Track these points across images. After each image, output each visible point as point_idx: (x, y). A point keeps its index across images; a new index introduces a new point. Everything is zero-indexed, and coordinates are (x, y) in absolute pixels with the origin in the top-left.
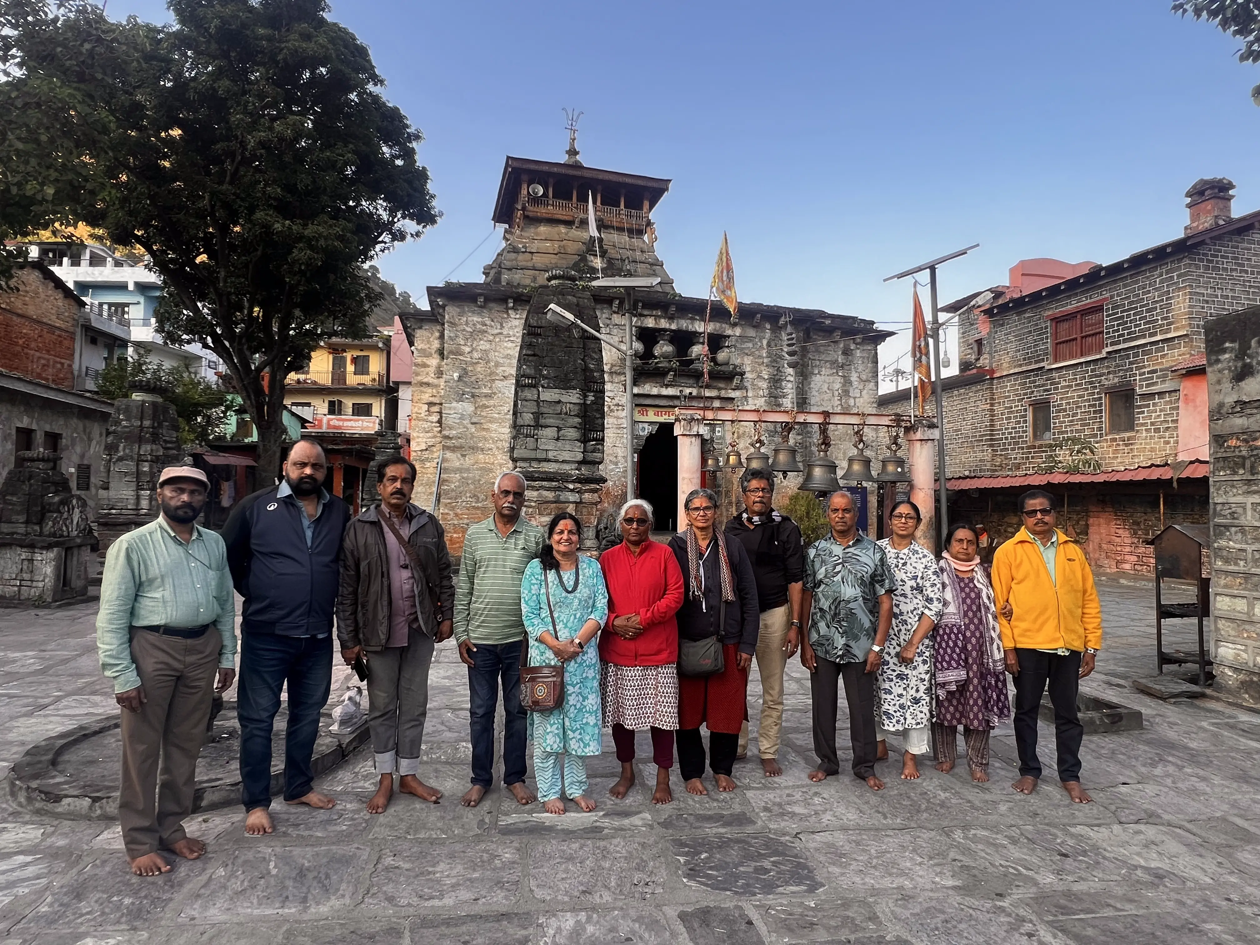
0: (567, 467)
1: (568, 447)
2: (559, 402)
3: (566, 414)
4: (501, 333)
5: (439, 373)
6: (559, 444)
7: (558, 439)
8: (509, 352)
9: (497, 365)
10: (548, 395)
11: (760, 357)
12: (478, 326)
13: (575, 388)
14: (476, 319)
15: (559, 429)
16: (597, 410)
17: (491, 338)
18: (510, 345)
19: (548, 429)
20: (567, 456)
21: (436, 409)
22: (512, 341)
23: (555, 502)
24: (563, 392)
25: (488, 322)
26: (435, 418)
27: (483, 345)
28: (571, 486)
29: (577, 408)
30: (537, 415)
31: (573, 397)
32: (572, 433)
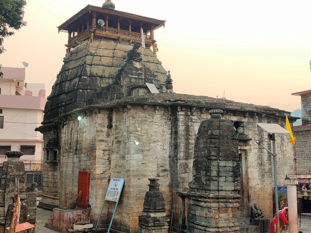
0: (228, 192)
1: (229, 185)
2: (225, 166)
3: (228, 171)
4: (153, 121)
5: (108, 135)
6: (226, 183)
7: (225, 182)
8: (156, 130)
9: (152, 136)
10: (222, 164)
11: (255, 131)
12: (144, 118)
13: (231, 160)
14: (143, 115)
15: (226, 177)
16: (238, 169)
17: (149, 123)
18: (156, 126)
19: (222, 177)
20: (229, 188)
21: (107, 153)
22: (157, 125)
23: (225, 208)
24: (227, 162)
25: (147, 116)
26: (106, 157)
27: (146, 127)
28: (230, 201)
29: (232, 168)
30: (218, 172)
31: (230, 164)
32: (230, 179)
